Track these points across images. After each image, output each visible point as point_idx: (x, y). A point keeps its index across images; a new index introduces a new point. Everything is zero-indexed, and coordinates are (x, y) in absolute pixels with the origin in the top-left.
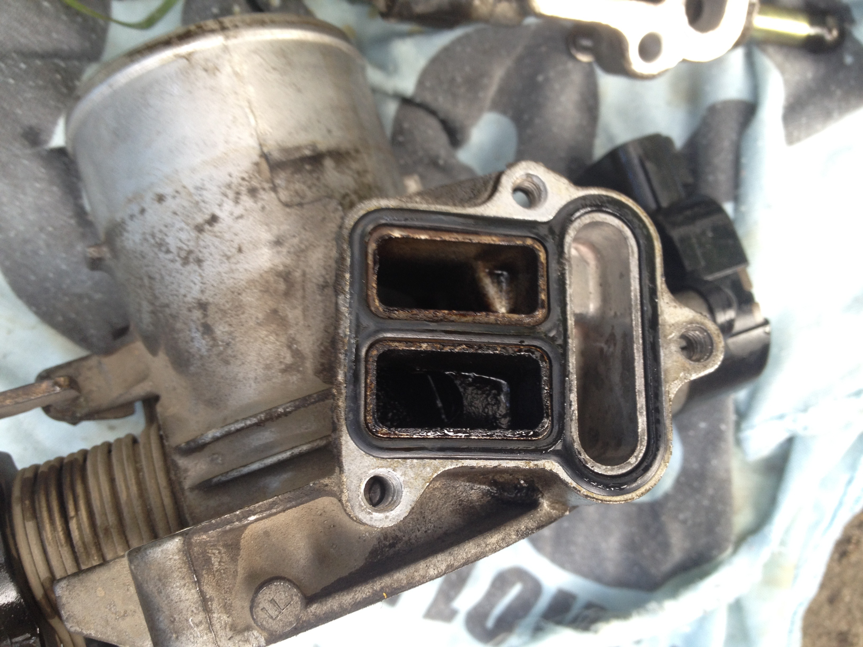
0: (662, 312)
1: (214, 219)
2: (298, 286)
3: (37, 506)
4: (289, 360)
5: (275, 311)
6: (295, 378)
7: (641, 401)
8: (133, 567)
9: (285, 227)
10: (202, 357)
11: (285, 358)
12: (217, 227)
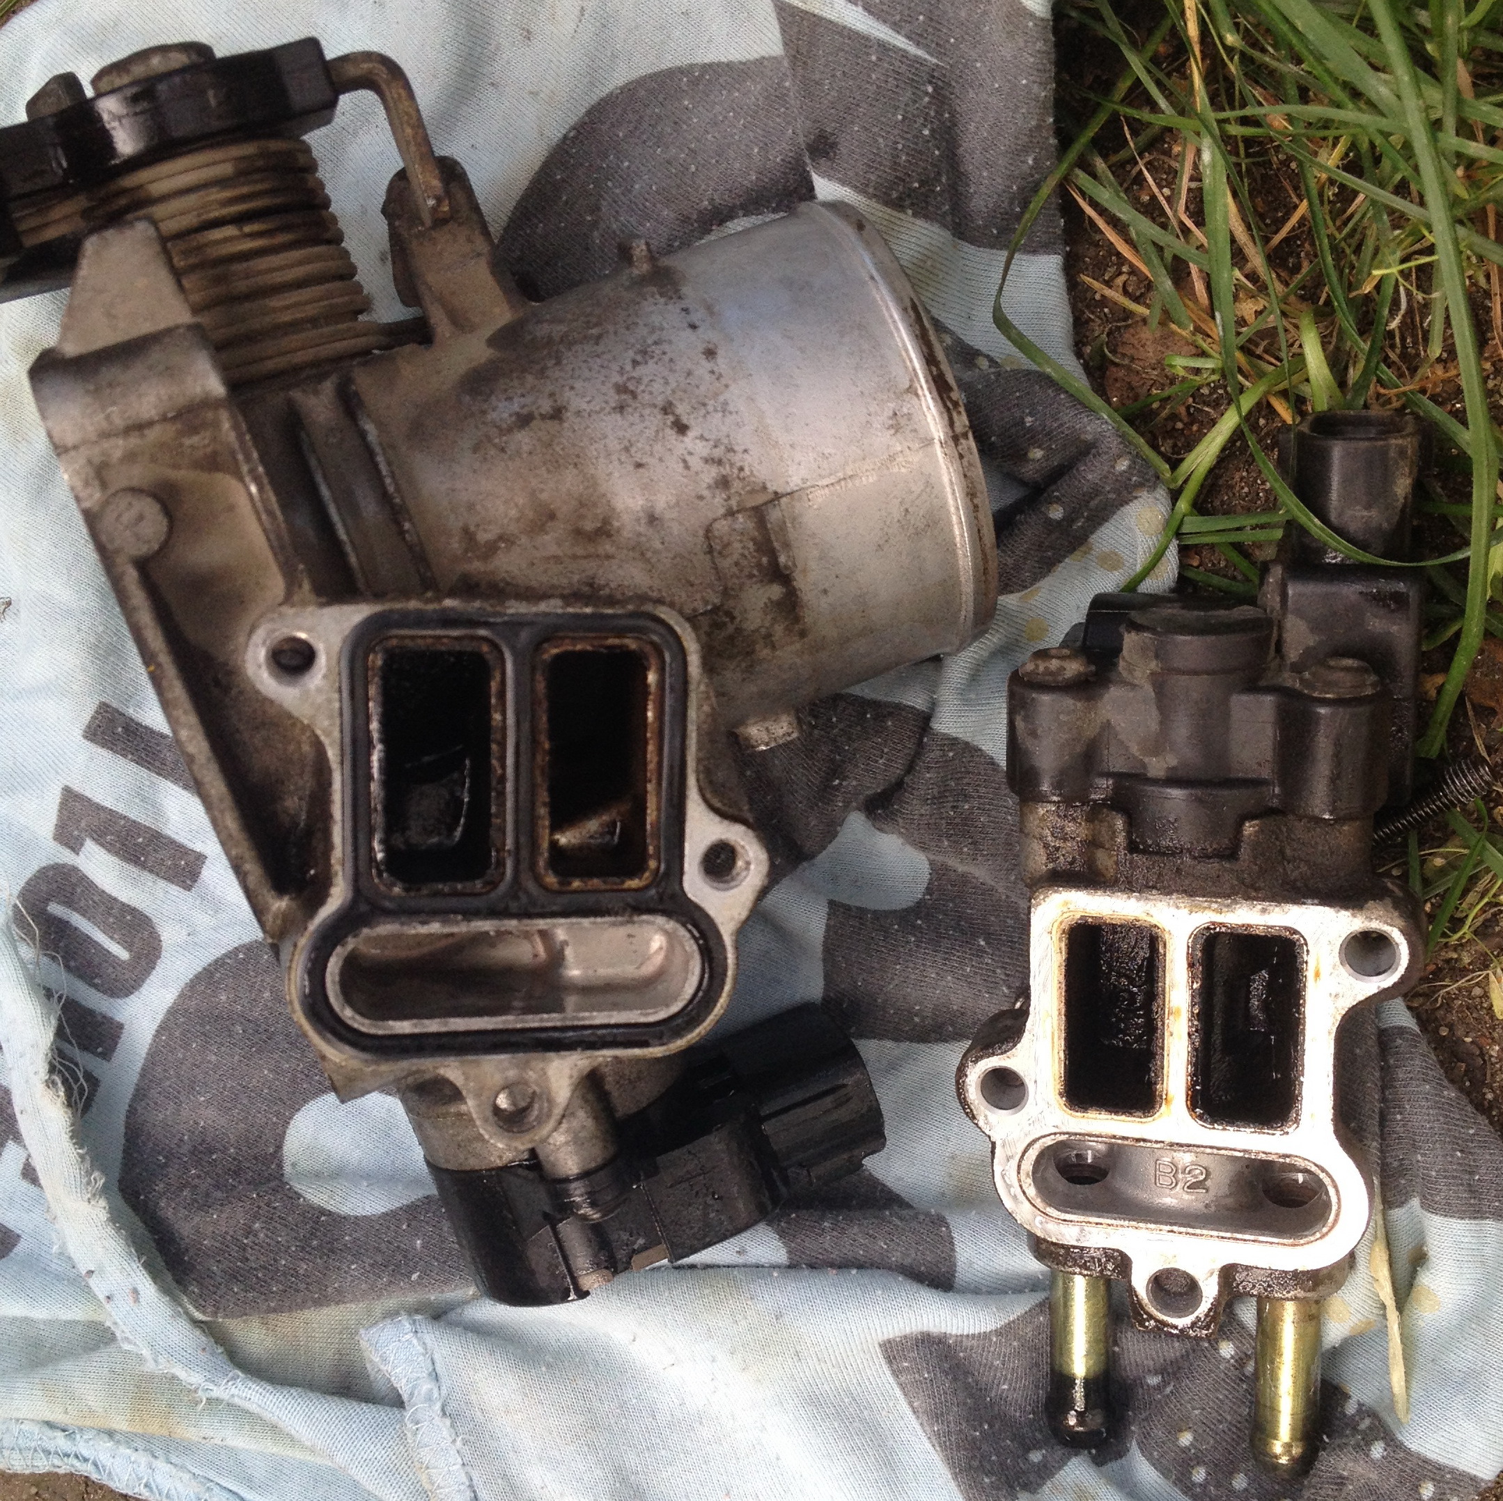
0: (563, 1058)
1: (682, 428)
2: (591, 550)
3: (256, 177)
4: (483, 537)
5: (552, 516)
6: (456, 545)
7: (433, 1026)
8: (181, 331)
9: (676, 529)
10: (484, 412)
11: (485, 530)
12: (671, 434)
